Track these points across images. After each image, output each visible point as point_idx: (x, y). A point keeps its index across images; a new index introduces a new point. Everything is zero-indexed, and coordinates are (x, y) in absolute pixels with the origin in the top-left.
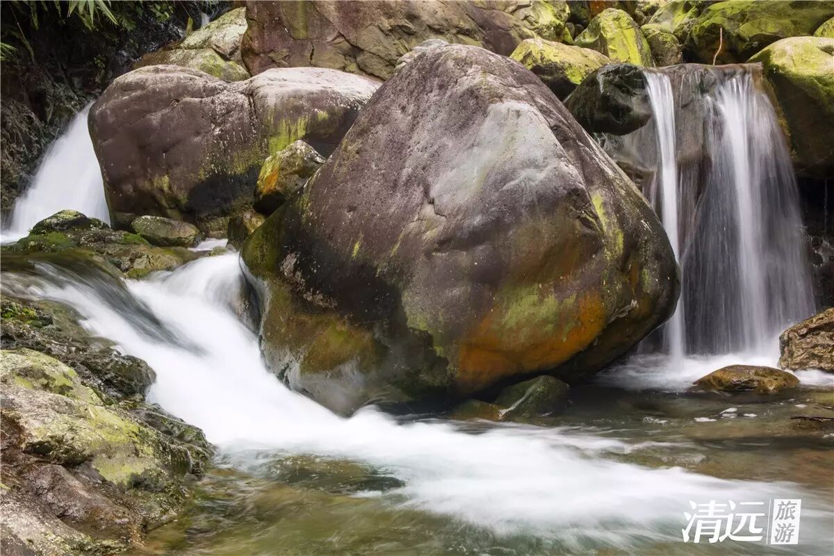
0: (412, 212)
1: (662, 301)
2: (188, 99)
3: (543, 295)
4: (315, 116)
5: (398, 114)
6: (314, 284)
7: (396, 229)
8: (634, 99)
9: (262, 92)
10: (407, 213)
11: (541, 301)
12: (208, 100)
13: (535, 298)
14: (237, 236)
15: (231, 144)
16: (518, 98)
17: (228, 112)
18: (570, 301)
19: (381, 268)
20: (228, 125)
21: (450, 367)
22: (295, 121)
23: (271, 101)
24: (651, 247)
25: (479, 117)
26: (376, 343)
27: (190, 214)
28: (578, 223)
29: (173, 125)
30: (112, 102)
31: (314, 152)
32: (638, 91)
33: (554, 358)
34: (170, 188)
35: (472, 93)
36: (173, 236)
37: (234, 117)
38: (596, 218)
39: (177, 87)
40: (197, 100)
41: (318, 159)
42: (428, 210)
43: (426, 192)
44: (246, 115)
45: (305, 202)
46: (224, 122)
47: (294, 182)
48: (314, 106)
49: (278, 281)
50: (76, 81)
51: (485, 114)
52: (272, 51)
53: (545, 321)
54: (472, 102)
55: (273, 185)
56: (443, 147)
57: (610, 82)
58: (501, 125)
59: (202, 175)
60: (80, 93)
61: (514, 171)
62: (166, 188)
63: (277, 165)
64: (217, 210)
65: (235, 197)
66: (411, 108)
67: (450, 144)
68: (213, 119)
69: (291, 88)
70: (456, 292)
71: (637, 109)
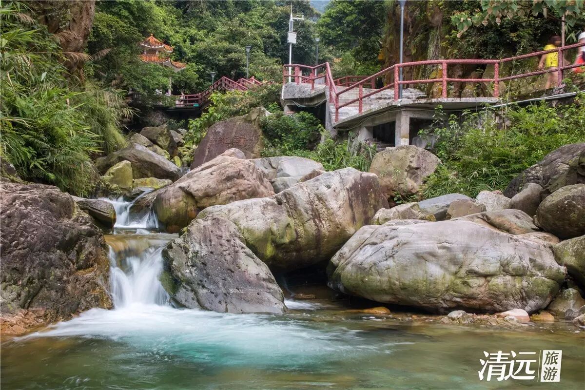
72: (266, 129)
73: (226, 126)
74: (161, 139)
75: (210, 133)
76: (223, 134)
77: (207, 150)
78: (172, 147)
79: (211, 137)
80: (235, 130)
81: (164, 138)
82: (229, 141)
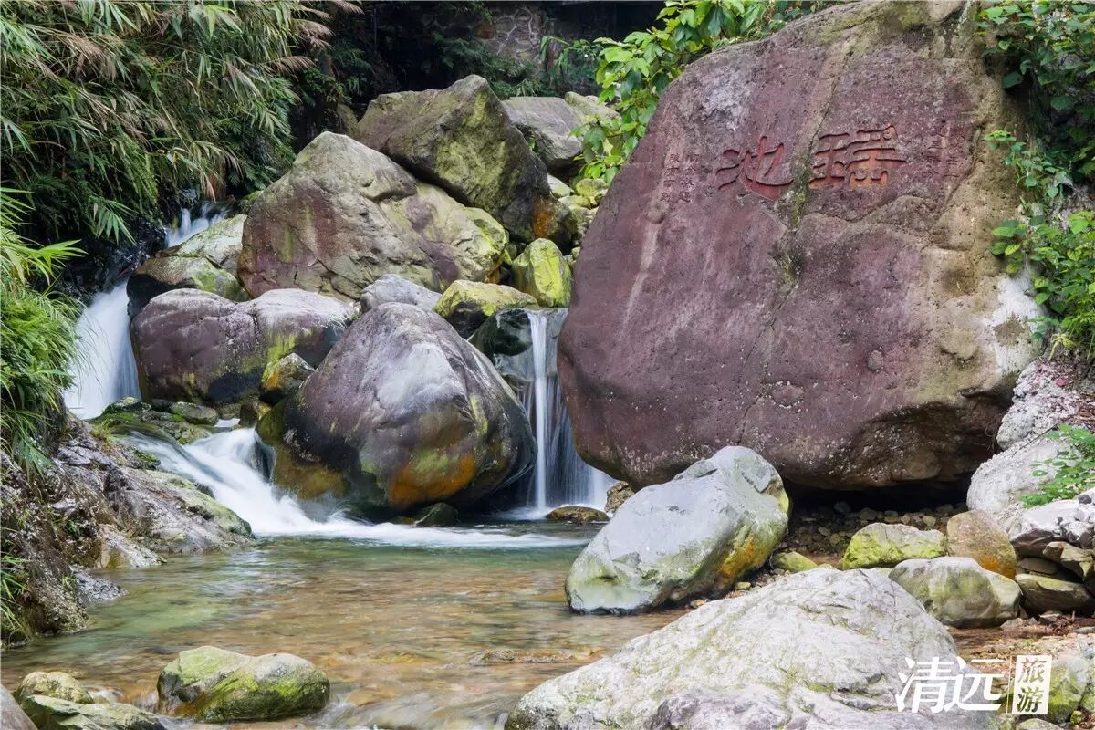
0: (367, 406)
1: (513, 461)
2: (209, 318)
3: (440, 454)
4: (302, 332)
5: (360, 345)
6: (306, 448)
7: (357, 414)
8: (522, 332)
9: (263, 314)
10: (363, 407)
11: (438, 458)
12: (224, 318)
13: (435, 456)
14: (247, 418)
15: (241, 352)
16: (430, 341)
17: (239, 328)
18: (456, 459)
19: (348, 438)
20: (239, 338)
21: (386, 495)
22: (287, 336)
23: (271, 322)
24: (506, 430)
25: (407, 351)
26: (344, 480)
27: (209, 401)
28: (459, 414)
29: (198, 336)
30: (152, 319)
31: (303, 362)
32: (525, 326)
33: (446, 493)
34: (195, 382)
35: (404, 336)
36: (201, 417)
37: (243, 333)
38: (471, 412)
39: (200, 309)
40: (216, 318)
41: (306, 367)
42: (376, 405)
43: (375, 395)
44: (251, 331)
45: (300, 397)
46: (235, 335)
47: (290, 383)
48: (301, 325)
49: (282, 446)
50: (79, 278)
51: (410, 350)
52: (263, 271)
53: (440, 470)
54: (404, 342)
55: (275, 384)
56: (386, 368)
57: (505, 321)
58: (418, 357)
59: (219, 374)
60: (83, 289)
61: (423, 385)
62: (192, 382)
63: (278, 370)
64: (229, 399)
65: (242, 390)
66: (368, 342)
67: (390, 367)
68: (228, 332)
69: (284, 311)
70: (390, 451)
71: (523, 338)
72: (1029, 77)
73: (764, 75)
74: (455, 151)
75: (670, 120)
76: (751, 124)
77: (652, 233)
78: (520, 189)
79: (676, 147)
80: (821, 94)
81: (473, 145)
82: (785, 172)
